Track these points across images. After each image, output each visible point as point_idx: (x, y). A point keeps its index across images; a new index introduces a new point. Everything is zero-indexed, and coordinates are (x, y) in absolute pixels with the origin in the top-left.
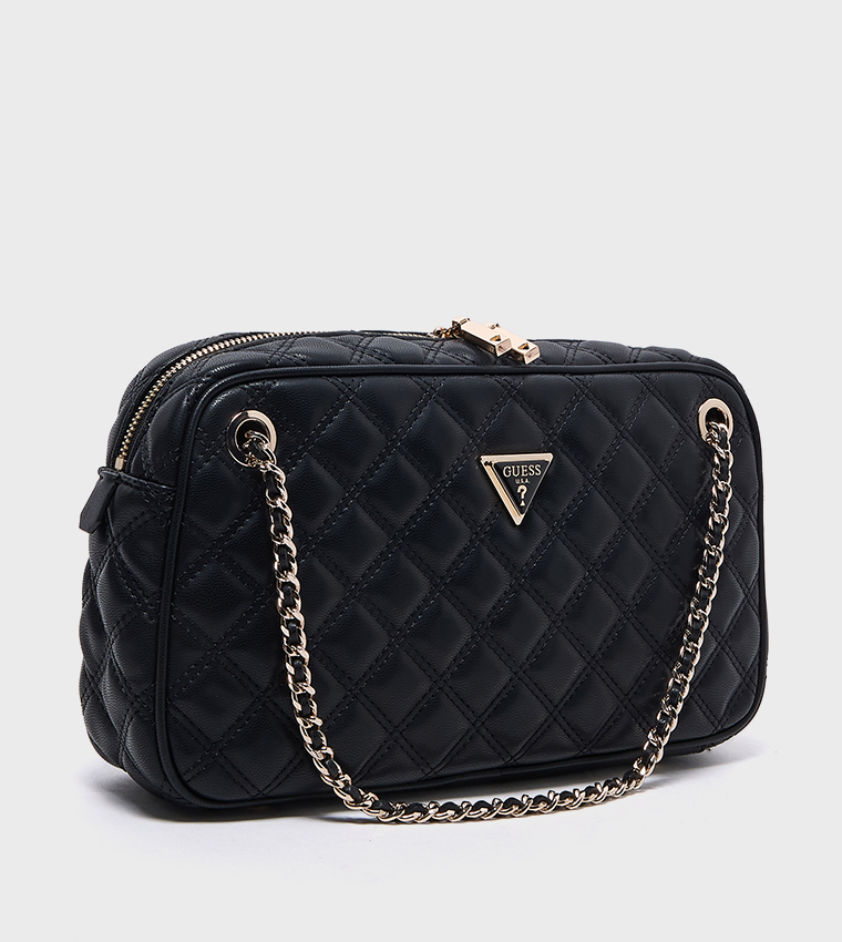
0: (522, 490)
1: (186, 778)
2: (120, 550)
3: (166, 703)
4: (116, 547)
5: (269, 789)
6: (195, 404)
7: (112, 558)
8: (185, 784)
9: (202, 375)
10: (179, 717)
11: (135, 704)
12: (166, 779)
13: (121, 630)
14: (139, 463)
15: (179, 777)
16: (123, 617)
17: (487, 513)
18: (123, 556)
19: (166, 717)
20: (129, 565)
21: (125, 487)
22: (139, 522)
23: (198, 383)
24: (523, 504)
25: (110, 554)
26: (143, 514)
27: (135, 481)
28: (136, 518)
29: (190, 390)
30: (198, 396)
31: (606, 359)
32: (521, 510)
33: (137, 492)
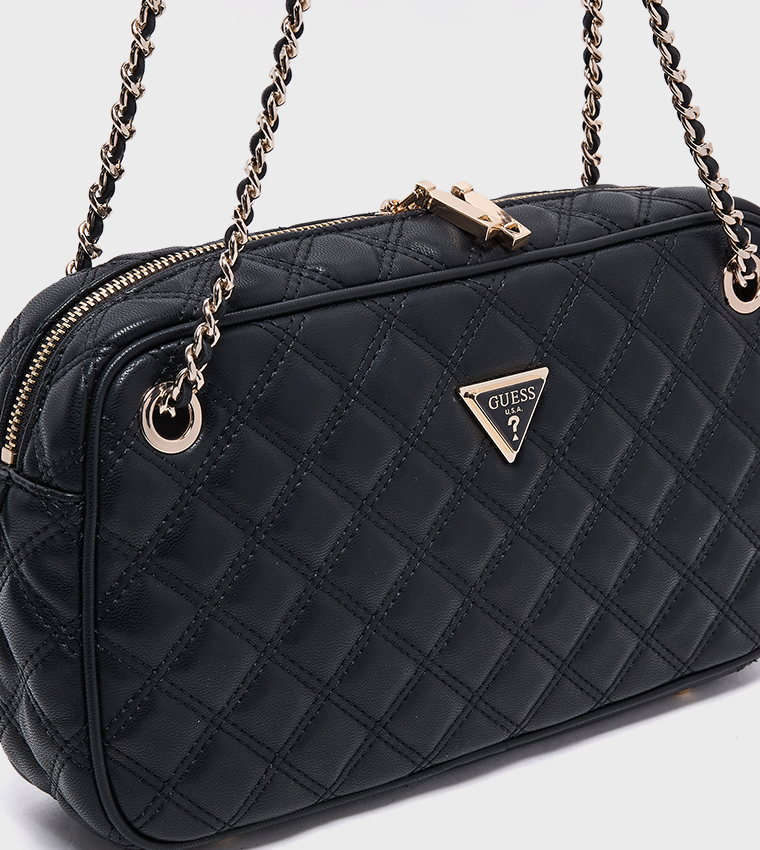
0: (514, 422)
1: (137, 825)
2: (23, 568)
3: (104, 746)
4: (17, 566)
5: (237, 819)
6: (95, 386)
7: (13, 579)
8: (136, 831)
9: (99, 345)
10: (120, 758)
11: (66, 750)
12: (113, 827)
13: (36, 666)
14: (33, 462)
15: (129, 824)
16: (37, 650)
17: (472, 456)
18: (28, 577)
19: (105, 762)
20: (37, 588)
21: (21, 492)
22: (43, 537)
23: (95, 356)
24: (516, 438)
25: (11, 572)
26: (46, 528)
27: (31, 487)
28: (39, 533)
29: (86, 367)
30: (98, 375)
31: (609, 225)
32: (514, 446)
33: (36, 500)
